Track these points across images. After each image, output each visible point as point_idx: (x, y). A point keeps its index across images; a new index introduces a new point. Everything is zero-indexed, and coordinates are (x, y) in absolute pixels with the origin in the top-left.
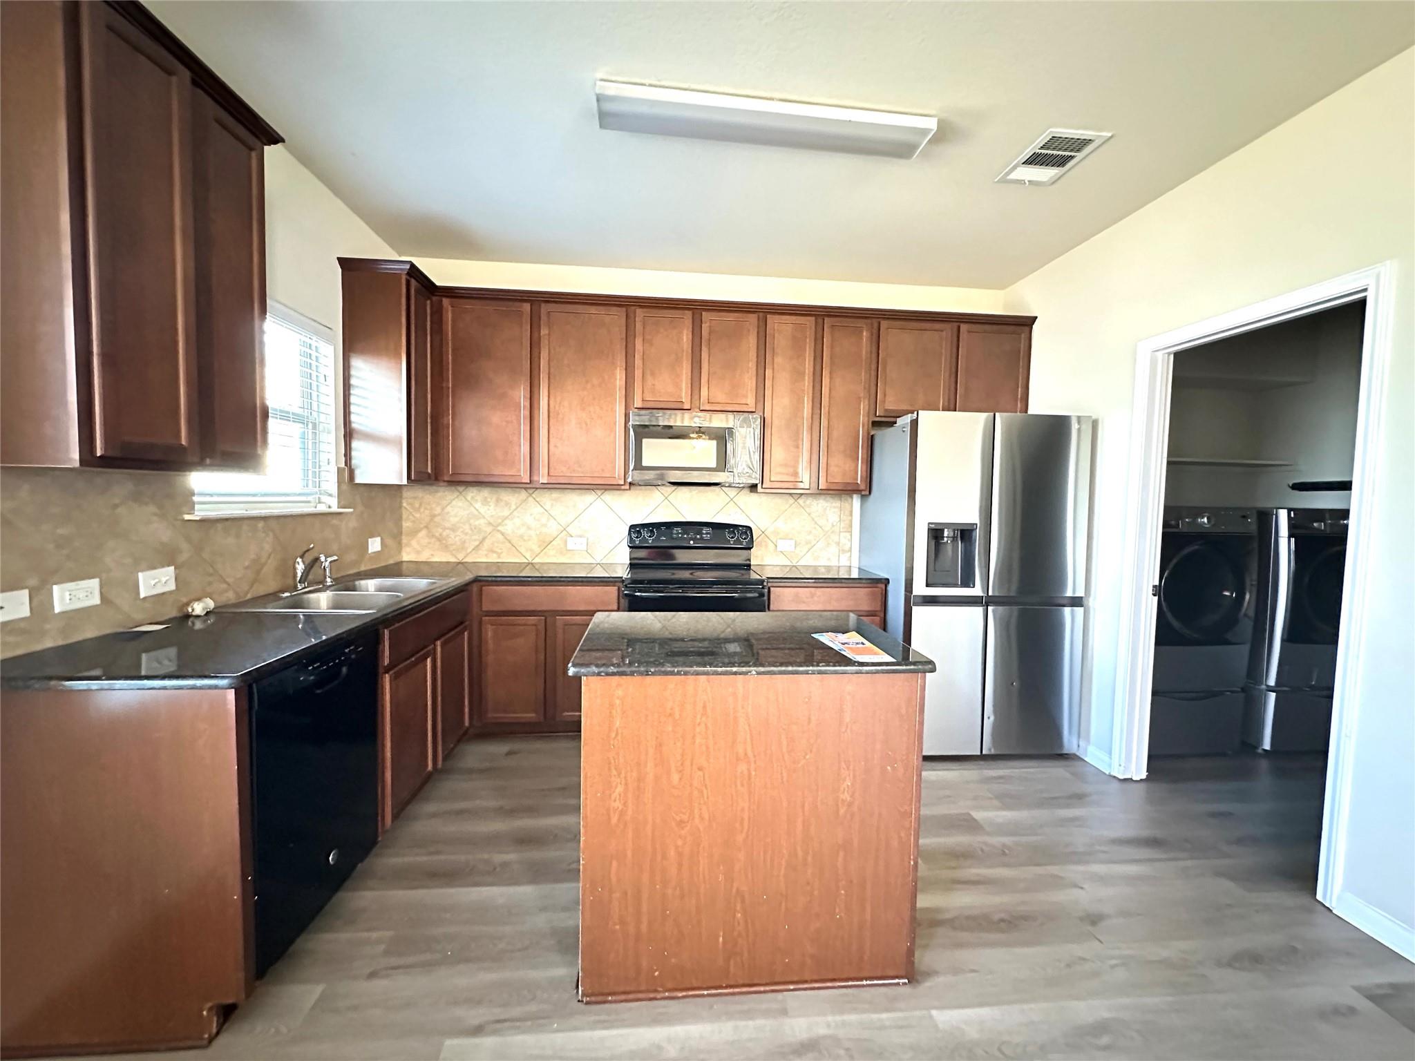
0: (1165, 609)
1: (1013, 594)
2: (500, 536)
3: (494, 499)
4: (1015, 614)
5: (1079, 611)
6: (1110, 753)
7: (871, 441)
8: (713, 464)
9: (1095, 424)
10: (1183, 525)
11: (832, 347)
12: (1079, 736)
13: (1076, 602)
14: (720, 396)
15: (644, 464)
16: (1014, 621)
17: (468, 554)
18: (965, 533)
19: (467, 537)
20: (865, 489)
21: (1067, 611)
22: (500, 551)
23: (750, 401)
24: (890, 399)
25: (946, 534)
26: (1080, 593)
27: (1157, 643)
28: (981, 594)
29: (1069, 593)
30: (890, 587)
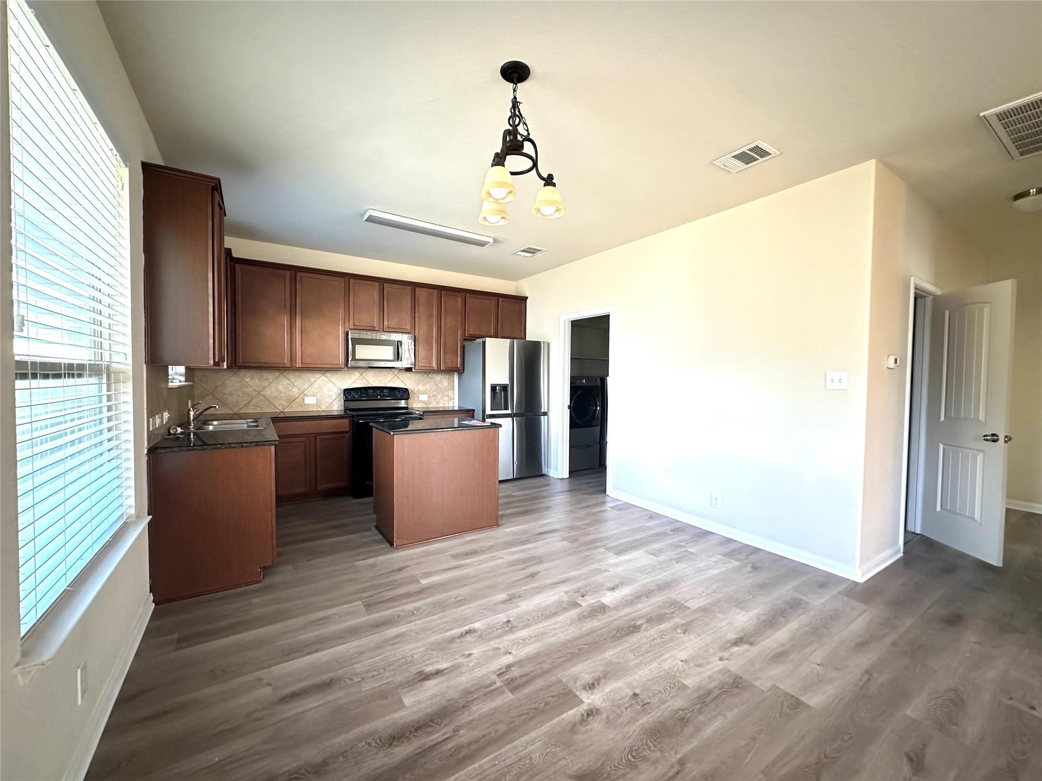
0: (573, 414)
1: (523, 411)
2: (263, 397)
3: (258, 377)
4: (524, 419)
5: (546, 417)
6: (557, 471)
7: (463, 348)
8: (391, 358)
9: (549, 344)
10: (577, 383)
11: (445, 305)
12: (548, 468)
13: (545, 414)
14: (393, 323)
15: (357, 358)
16: (523, 423)
17: (241, 409)
18: (504, 388)
19: (240, 398)
20: (460, 371)
21: (542, 417)
22: (262, 406)
23: (408, 327)
24: (472, 328)
25: (497, 388)
26: (546, 411)
27: (570, 428)
28: (511, 413)
29: (543, 411)
30: (475, 413)
